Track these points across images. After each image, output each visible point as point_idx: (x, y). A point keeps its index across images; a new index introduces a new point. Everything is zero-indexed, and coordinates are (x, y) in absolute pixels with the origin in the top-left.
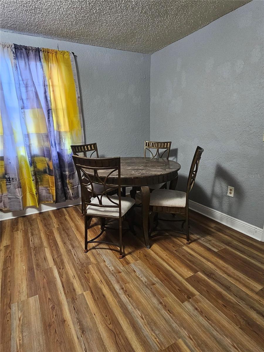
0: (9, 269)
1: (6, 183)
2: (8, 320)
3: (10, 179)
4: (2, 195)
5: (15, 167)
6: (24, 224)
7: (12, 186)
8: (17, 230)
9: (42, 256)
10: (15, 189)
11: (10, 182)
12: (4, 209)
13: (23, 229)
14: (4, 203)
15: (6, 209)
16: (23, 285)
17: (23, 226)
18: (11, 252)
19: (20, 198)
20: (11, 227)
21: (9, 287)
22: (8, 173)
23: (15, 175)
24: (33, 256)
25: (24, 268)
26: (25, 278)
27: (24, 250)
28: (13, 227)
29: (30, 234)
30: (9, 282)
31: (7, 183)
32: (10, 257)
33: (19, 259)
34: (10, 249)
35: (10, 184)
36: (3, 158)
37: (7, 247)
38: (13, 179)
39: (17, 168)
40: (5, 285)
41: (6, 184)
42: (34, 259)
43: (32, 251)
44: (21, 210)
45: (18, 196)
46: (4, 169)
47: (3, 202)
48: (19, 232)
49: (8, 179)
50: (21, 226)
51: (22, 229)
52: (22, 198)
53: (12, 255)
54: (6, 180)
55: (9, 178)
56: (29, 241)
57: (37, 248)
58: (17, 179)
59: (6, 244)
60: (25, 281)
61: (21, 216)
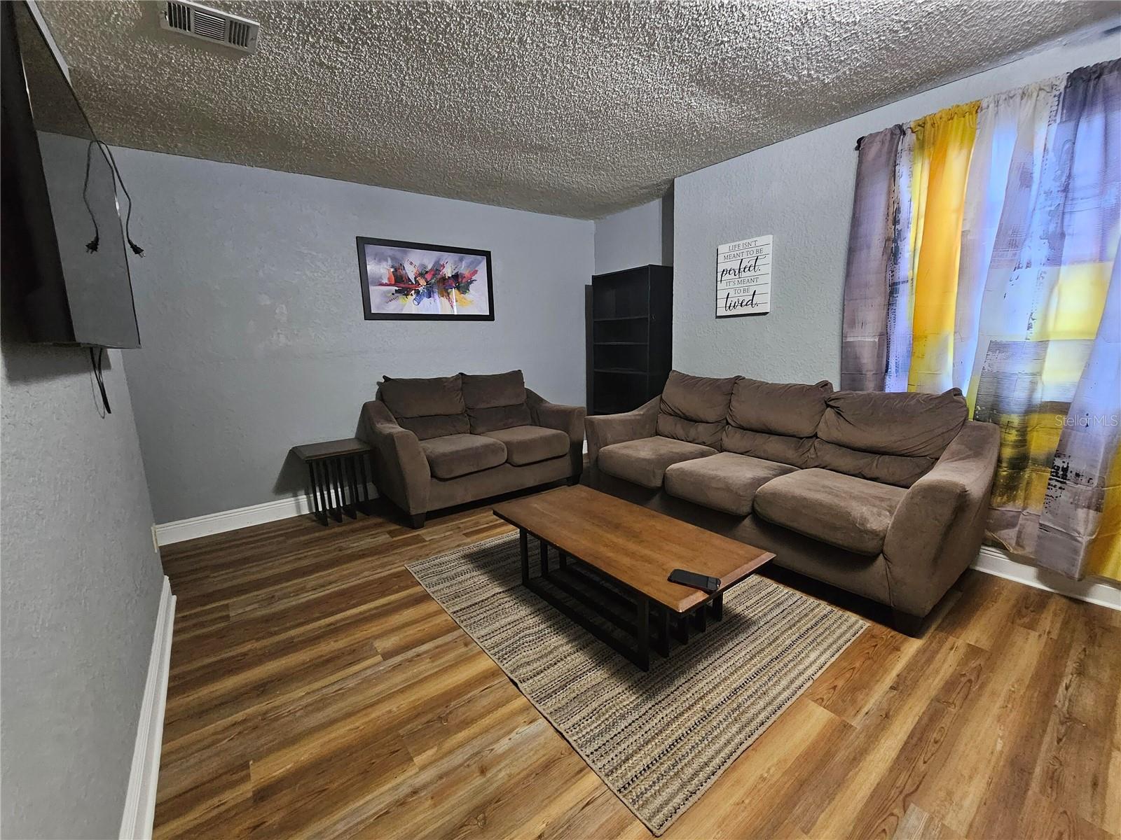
0: (952, 710)
1: (1050, 479)
2: (884, 830)
3: (1069, 475)
4: (1024, 508)
5: (1103, 441)
6: (1065, 623)
7: (1066, 496)
8: (1031, 626)
9: (1090, 766)
10: (1073, 505)
11: (1065, 483)
12: (1014, 549)
13: (1054, 636)
14: (1020, 532)
15: (1020, 552)
16: (972, 789)
17: (1058, 625)
18: (979, 670)
19: (1084, 540)
20: (1014, 606)
21: (929, 754)
22: (1067, 454)
23: (1093, 466)
24: (1047, 739)
25: (999, 747)
26: (987, 776)
27: (1023, 697)
28: (1019, 612)
29: (1071, 666)
30: (936, 742)
31: (1054, 483)
32: (970, 681)
33: (996, 709)
34: (982, 664)
35: (1060, 488)
36: (1068, 409)
37: (974, 651)
38: (1078, 475)
39: (1106, 448)
40: (920, 739)
41: (1049, 484)
42: (1049, 750)
43: (1054, 719)
44: (1071, 578)
45: (1079, 533)
46: (1056, 439)
47: (1017, 529)
48: (1033, 635)
49: (1061, 473)
50: (1049, 621)
51: (1049, 633)
52: (1092, 543)
53: (980, 682)
54: (1052, 472)
55: (1065, 470)
56: (1057, 684)
57: (1079, 727)
58: (1095, 482)
59: (976, 642)
60: (983, 784)
61: (1066, 595)
